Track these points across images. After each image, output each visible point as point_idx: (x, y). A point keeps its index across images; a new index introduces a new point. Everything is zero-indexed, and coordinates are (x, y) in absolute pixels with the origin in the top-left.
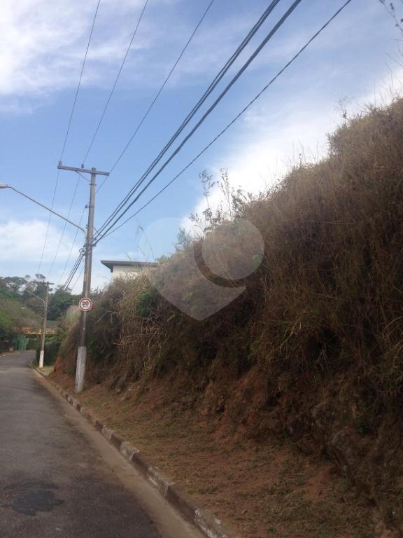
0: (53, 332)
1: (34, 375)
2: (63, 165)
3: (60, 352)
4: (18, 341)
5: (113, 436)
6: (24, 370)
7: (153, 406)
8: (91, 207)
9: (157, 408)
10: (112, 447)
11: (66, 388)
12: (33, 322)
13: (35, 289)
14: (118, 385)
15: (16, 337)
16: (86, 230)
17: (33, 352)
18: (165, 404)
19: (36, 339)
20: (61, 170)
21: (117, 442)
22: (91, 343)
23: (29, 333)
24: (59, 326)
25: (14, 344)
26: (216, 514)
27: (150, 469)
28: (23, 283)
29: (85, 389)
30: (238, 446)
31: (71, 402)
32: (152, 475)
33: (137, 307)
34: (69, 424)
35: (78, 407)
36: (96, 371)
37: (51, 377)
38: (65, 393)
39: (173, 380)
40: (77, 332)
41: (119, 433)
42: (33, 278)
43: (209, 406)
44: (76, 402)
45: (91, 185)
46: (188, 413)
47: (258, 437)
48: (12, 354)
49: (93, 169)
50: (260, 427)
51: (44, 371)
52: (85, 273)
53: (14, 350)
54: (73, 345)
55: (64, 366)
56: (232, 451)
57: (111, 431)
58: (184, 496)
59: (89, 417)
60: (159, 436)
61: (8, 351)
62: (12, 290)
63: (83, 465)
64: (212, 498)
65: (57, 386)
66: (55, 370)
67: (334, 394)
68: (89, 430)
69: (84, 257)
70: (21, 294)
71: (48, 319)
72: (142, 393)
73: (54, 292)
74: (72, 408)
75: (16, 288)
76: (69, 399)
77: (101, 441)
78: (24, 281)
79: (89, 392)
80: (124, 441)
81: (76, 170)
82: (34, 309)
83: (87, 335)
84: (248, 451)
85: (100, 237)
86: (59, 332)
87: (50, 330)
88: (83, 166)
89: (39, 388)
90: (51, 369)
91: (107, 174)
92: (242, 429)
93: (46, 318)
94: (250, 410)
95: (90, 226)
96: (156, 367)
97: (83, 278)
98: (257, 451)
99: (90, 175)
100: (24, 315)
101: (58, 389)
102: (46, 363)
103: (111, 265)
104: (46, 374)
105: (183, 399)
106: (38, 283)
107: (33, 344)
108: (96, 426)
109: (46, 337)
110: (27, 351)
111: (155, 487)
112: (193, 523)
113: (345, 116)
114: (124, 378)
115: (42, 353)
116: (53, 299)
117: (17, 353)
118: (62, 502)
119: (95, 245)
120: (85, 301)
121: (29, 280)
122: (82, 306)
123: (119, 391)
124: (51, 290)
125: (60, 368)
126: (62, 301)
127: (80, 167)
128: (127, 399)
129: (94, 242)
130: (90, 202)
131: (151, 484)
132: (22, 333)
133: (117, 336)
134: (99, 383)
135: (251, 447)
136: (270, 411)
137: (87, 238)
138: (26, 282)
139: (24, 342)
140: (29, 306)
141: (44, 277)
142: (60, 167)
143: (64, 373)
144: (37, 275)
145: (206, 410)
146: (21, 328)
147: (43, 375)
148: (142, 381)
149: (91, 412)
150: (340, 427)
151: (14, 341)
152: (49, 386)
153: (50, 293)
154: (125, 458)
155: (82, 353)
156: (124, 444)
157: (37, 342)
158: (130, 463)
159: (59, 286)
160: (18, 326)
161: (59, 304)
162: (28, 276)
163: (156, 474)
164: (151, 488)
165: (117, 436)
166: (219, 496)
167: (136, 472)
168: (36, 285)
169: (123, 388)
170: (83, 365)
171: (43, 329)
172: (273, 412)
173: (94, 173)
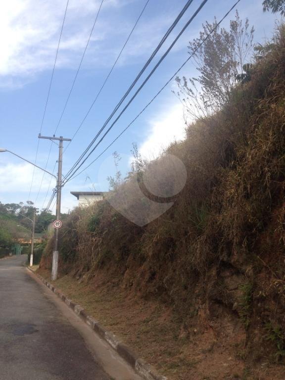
0: (40, 241)
1: (26, 271)
2: (42, 135)
3: (43, 255)
4: (16, 249)
5: (71, 303)
6: (19, 268)
7: (96, 286)
8: (60, 162)
9: (98, 287)
10: (70, 309)
11: (46, 278)
12: (25, 235)
13: (26, 212)
14: (78, 275)
15: (14, 246)
16: (57, 177)
17: (26, 256)
18: (104, 284)
19: (27, 247)
20: (41, 139)
21: (72, 306)
22: (62, 249)
23: (23, 242)
24: (43, 237)
25: (13, 251)
26: (114, 333)
27: (88, 317)
28: (18, 208)
29: (58, 278)
30: (136, 303)
31: (49, 287)
32: (88, 319)
33: (88, 226)
34: (46, 298)
35: (53, 289)
36: (65, 267)
37: (37, 272)
38: (45, 281)
39: (108, 269)
40: (53, 241)
41: (74, 301)
42: (25, 204)
43: (125, 283)
44: (52, 286)
45: (60, 147)
46: (115, 288)
47: (146, 297)
48: (11, 258)
49: (61, 137)
50: (147, 292)
51: (33, 268)
52: (57, 204)
53: (13, 254)
54: (50, 251)
55: (46, 264)
56: (132, 305)
57: (70, 301)
58: (101, 327)
59: (58, 294)
60: (97, 301)
61: (9, 255)
62: (10, 213)
63: (52, 317)
64: (116, 327)
65: (41, 277)
66: (40, 267)
67: (174, 271)
68: (58, 301)
69: (56, 194)
70: (17, 215)
71: (35, 232)
72: (91, 278)
73: (40, 213)
74: (50, 290)
75: (13, 212)
76: (48, 285)
77: (64, 307)
78: (18, 207)
79: (61, 280)
80: (76, 305)
81: (50, 138)
82: (26, 226)
83: (58, 244)
84: (140, 305)
85: (66, 180)
86: (42, 241)
87: (37, 240)
88: (54, 136)
89: (29, 279)
90: (38, 266)
91: (70, 140)
92: (139, 294)
93: (33, 232)
94: (143, 283)
95: (59, 174)
96: (99, 262)
97: (56, 207)
98: (144, 304)
99: (59, 141)
100: (19, 230)
101: (41, 279)
102: (34, 263)
103: (77, 195)
104: (35, 270)
105: (113, 281)
106: (28, 207)
107: (26, 250)
108: (62, 299)
109: (34, 245)
110: (22, 255)
111: (89, 326)
112: (104, 339)
113: (186, 123)
114: (81, 270)
115: (32, 256)
116: (39, 218)
117: (15, 256)
118: (37, 331)
119: (63, 186)
120: (57, 222)
121: (22, 206)
122: (55, 225)
123: (78, 278)
124: (38, 212)
125: (43, 265)
126: (46, 220)
127: (53, 137)
128: (82, 282)
129: (63, 184)
130: (59, 159)
131: (88, 325)
132: (18, 243)
133: (77, 244)
134: (66, 274)
135: (142, 303)
136: (152, 282)
137: (58, 181)
138: (20, 207)
139: (20, 249)
140: (23, 224)
141: (32, 203)
142: (40, 137)
143: (46, 269)
144: (28, 202)
145: (124, 286)
146: (17, 240)
147: (32, 270)
148: (91, 271)
149: (59, 291)
150: (175, 287)
151: (12, 249)
152: (36, 277)
153: (37, 214)
154: (76, 314)
155: (55, 256)
156: (76, 306)
157: (28, 248)
158: (79, 316)
159: (43, 209)
160: (15, 238)
161: (43, 221)
162: (21, 203)
163: (90, 319)
164: (87, 326)
165: (73, 303)
166: (119, 326)
167: (81, 320)
168: (27, 209)
169: (80, 276)
170: (57, 263)
171: (32, 239)
172: (153, 283)
173: (61, 140)
